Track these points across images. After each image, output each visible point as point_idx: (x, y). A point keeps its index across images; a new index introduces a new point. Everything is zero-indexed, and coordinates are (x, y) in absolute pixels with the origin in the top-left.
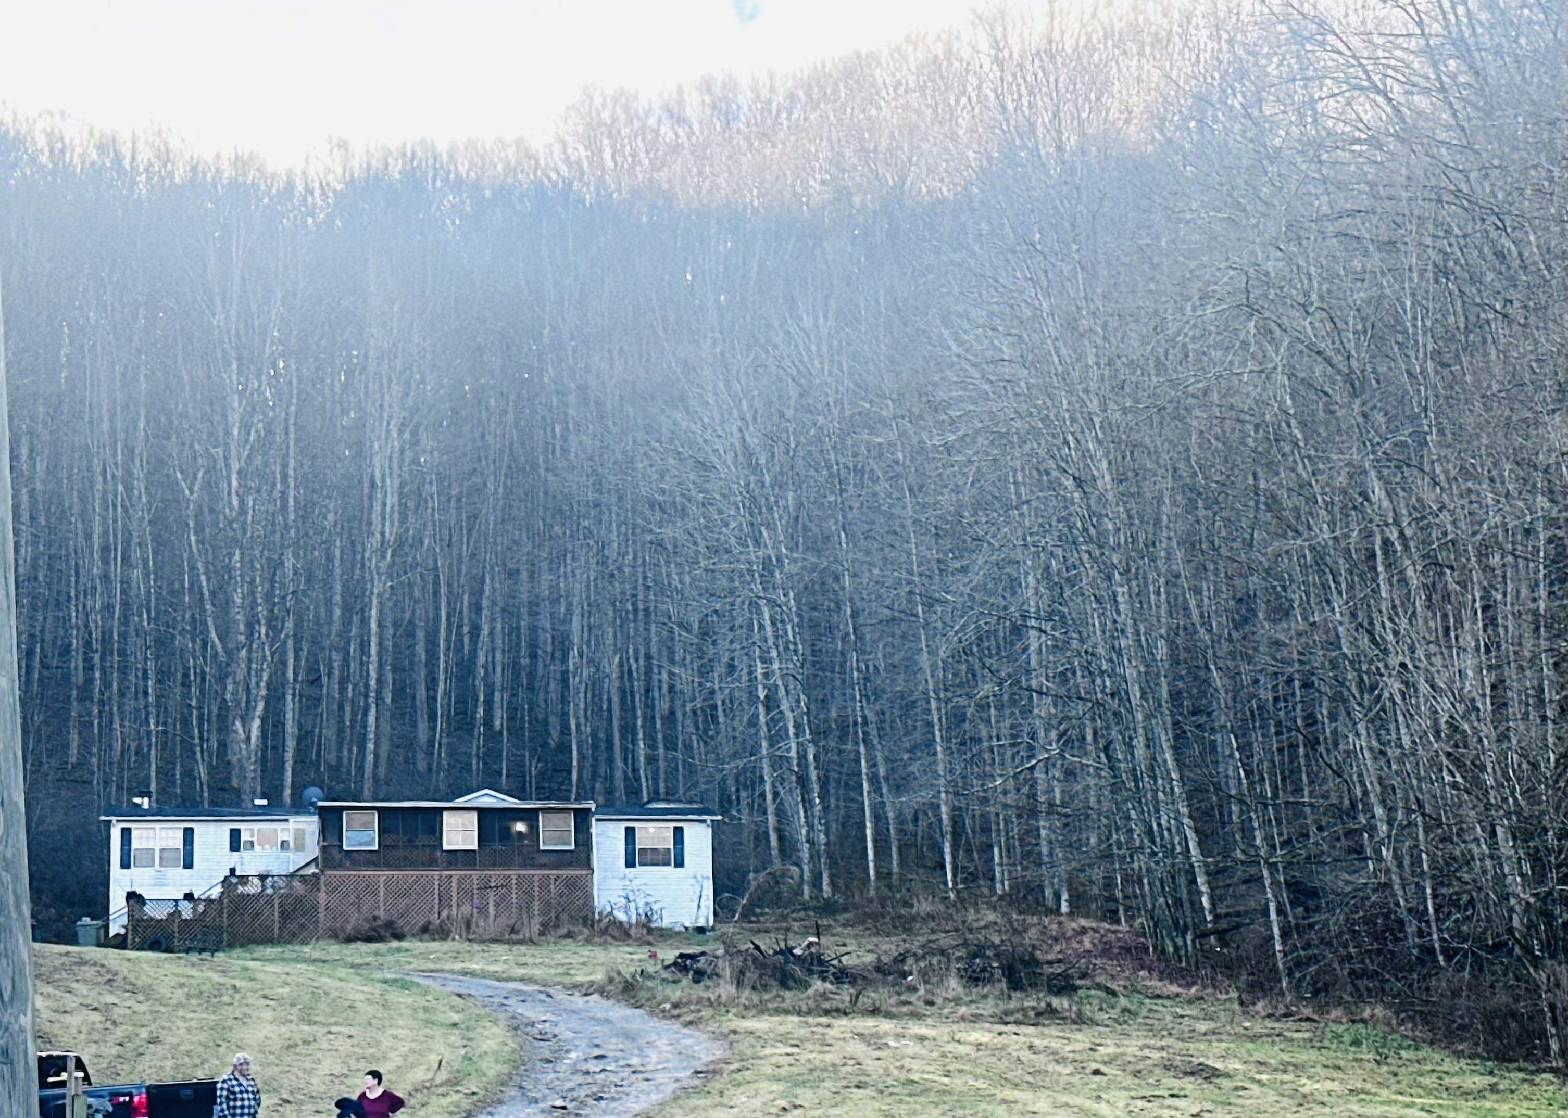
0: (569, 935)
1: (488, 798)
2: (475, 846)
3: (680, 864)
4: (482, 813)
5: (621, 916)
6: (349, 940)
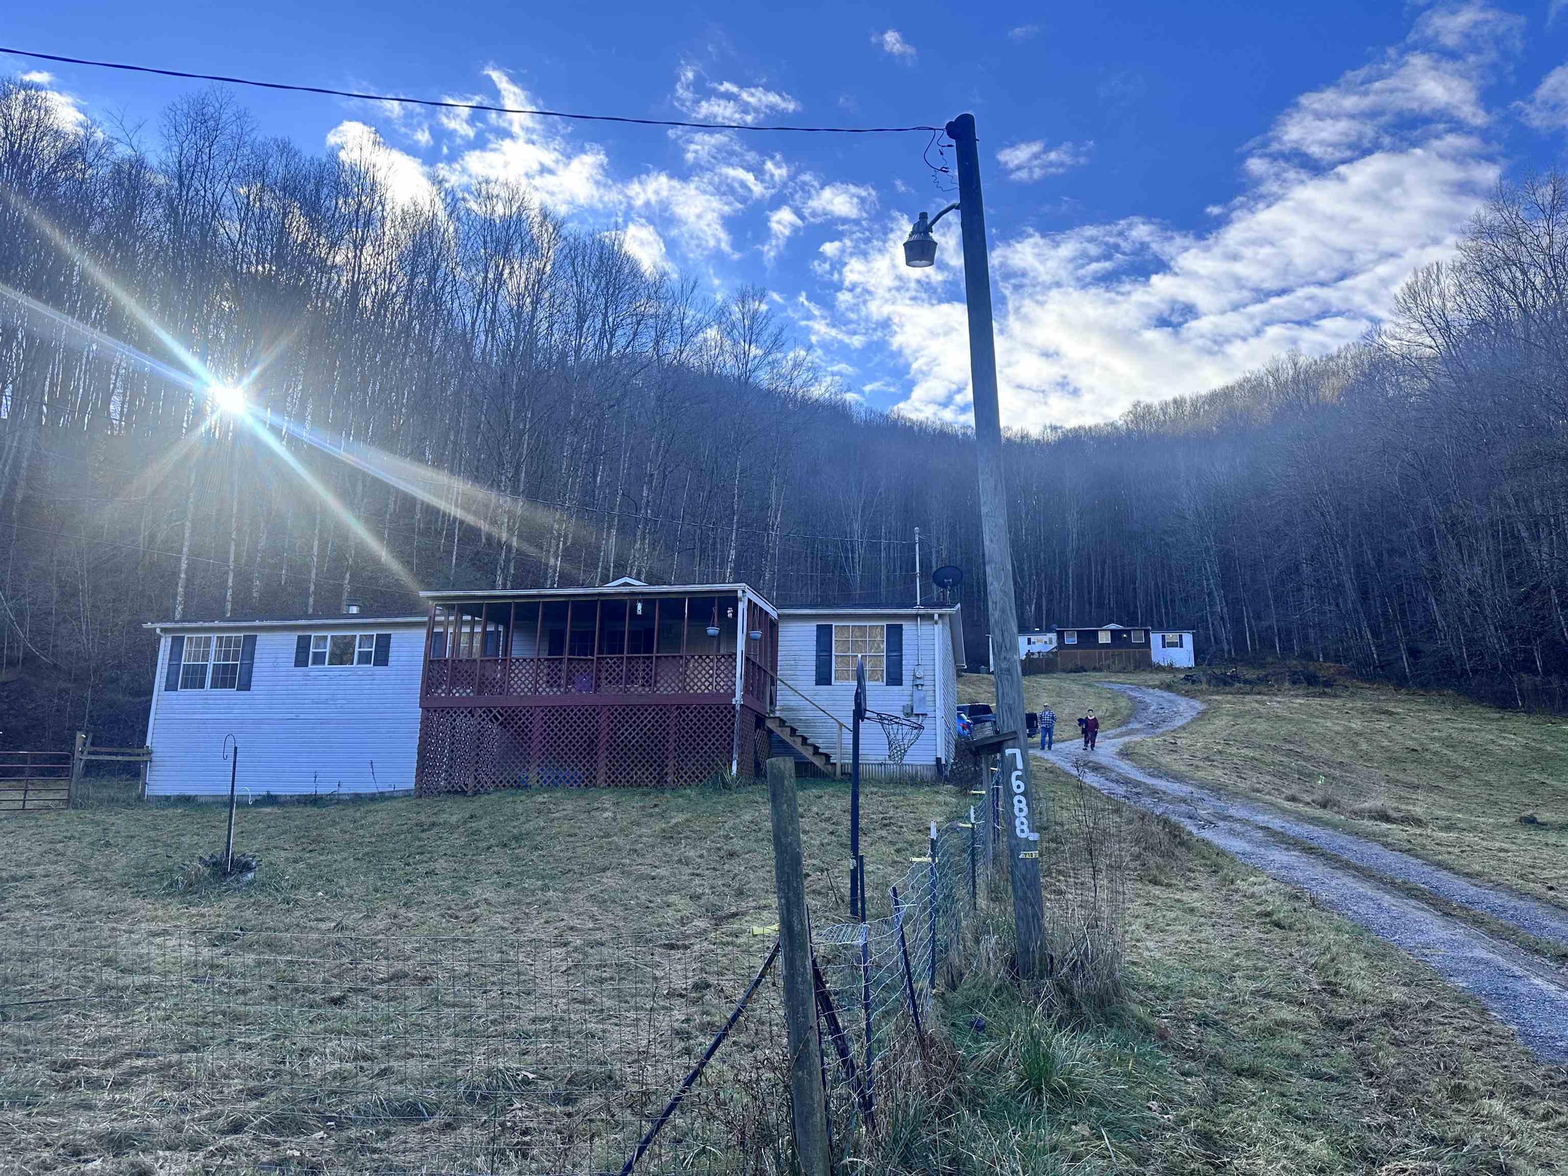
0: (1143, 669)
1: (1113, 626)
2: (1110, 641)
3: (1181, 646)
4: (1112, 631)
5: (1162, 664)
6: (1070, 671)
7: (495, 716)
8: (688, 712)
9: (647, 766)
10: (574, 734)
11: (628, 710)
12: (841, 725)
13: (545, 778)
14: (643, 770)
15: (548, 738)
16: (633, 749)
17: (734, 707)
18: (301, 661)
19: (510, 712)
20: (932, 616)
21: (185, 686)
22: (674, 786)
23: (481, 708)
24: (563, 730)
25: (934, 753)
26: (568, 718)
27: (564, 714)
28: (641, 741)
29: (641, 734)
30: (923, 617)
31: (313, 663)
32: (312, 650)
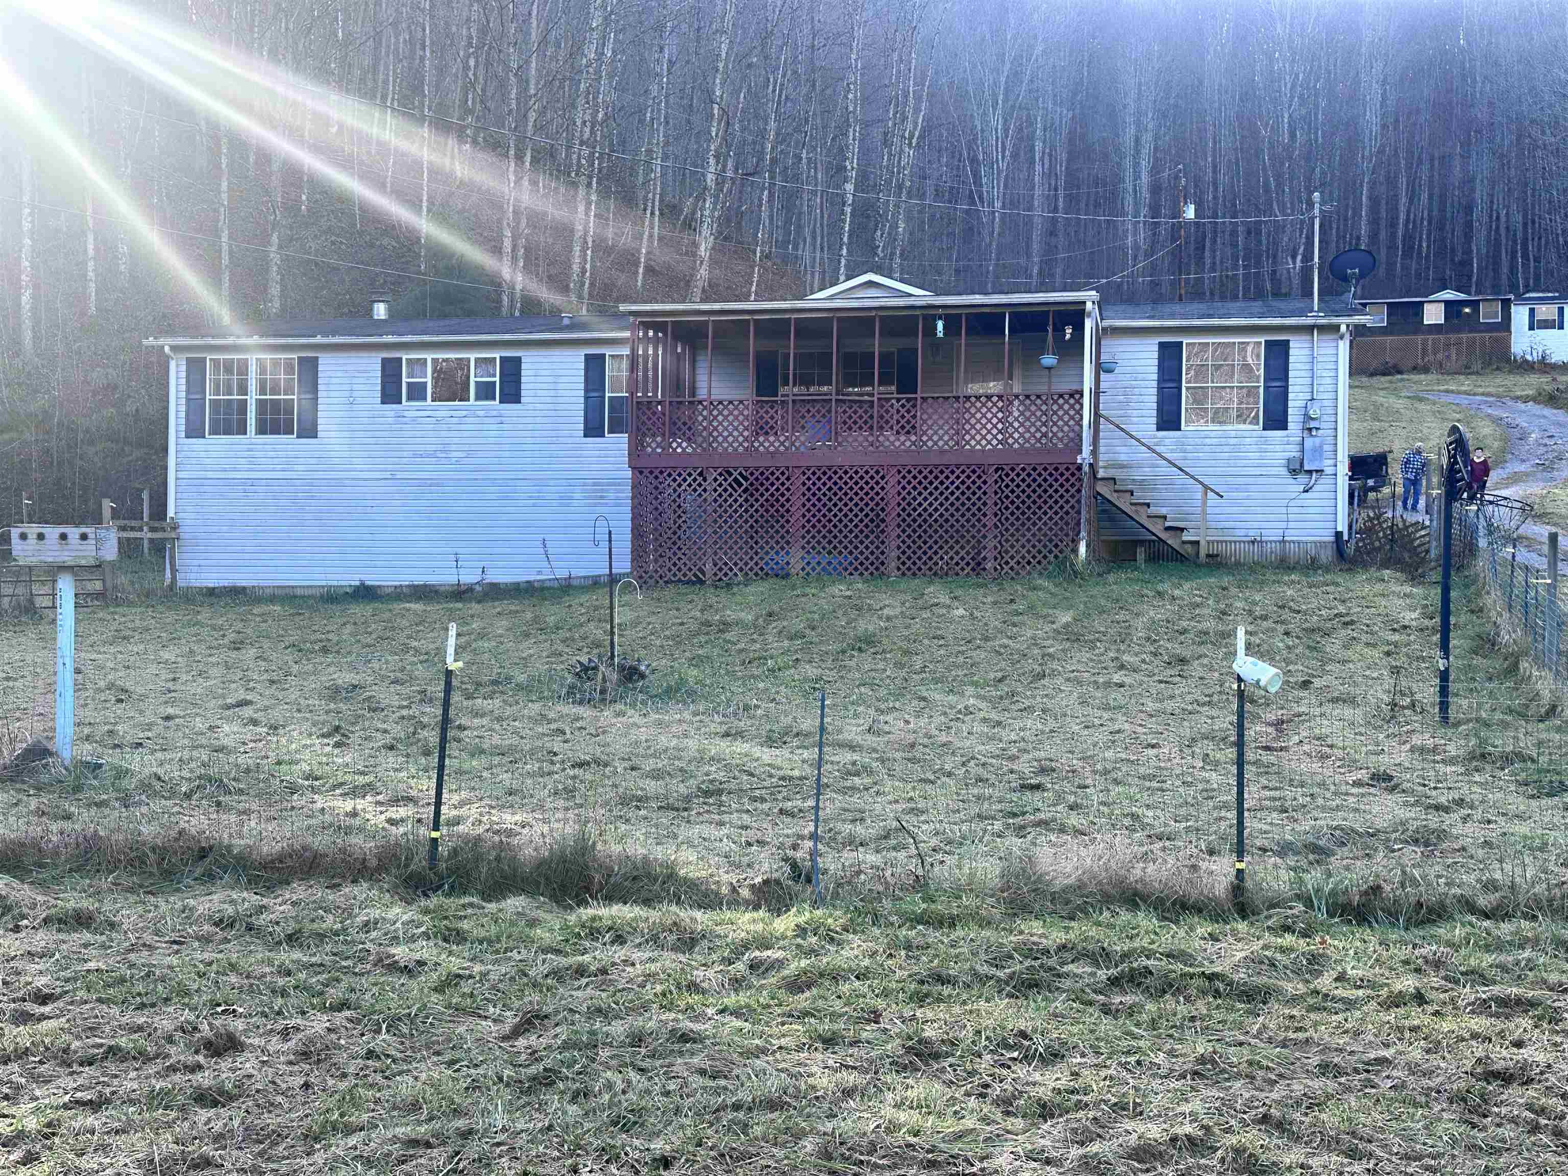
0: (1498, 369)
1: (1449, 295)
2: (1442, 321)
3: (1561, 327)
4: (1447, 303)
5: (1529, 358)
7: (736, 480)
8: (1012, 475)
9: (957, 547)
10: (851, 504)
11: (925, 472)
12: (1206, 488)
13: (814, 563)
14: (951, 553)
15: (814, 510)
16: (936, 526)
17: (1079, 468)
18: (390, 394)
19: (757, 474)
20: (1337, 328)
21: (214, 432)
22: (996, 575)
23: (715, 469)
24: (835, 499)
25: (1332, 525)
26: (841, 483)
27: (835, 478)
28: (947, 515)
29: (947, 504)
30: (1322, 329)
31: (409, 398)
32: (405, 380)
